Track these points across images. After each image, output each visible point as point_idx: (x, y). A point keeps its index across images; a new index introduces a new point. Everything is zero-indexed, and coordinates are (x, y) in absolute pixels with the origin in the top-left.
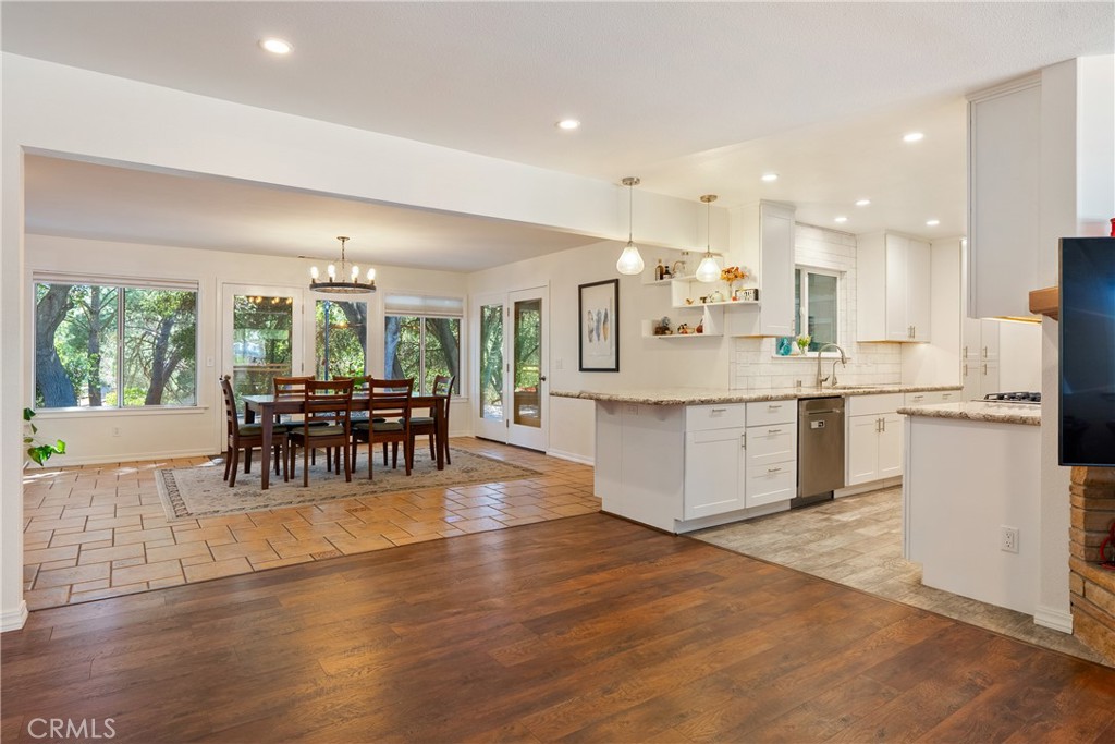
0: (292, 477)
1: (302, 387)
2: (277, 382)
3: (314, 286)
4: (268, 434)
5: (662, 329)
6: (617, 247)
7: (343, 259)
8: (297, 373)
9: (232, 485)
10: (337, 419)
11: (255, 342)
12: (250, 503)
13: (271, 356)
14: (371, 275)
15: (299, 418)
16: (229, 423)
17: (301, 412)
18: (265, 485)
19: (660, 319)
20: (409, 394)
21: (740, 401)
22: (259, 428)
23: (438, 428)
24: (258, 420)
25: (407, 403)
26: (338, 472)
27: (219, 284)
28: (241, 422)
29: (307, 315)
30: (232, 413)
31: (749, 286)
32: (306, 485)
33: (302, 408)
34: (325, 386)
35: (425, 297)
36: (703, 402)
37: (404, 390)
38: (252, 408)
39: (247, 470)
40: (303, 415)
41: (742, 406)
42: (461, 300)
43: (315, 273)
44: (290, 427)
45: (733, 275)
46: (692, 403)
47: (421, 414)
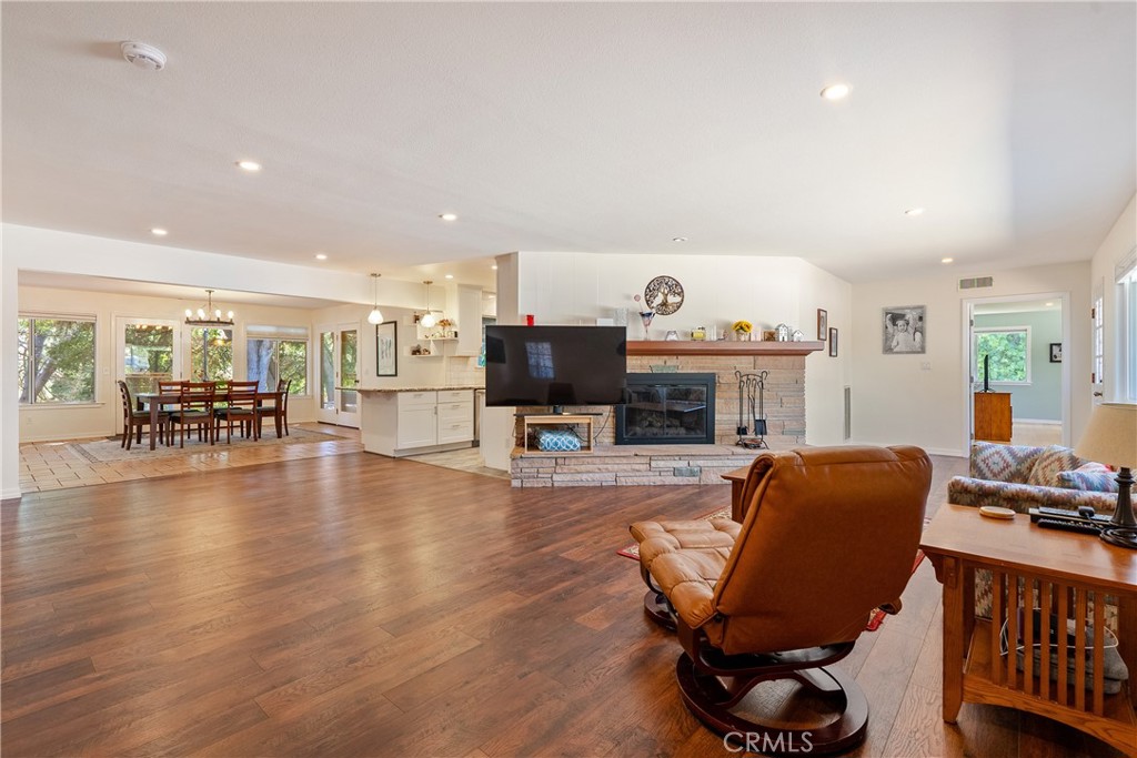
0: (173, 444)
1: (179, 388)
2: (160, 384)
3: (188, 322)
4: (154, 417)
5: (416, 351)
6: (369, 308)
7: (210, 303)
8: (176, 379)
9: (128, 448)
10: (206, 406)
11: (142, 357)
12: (142, 457)
13: (155, 366)
14: (231, 315)
15: (177, 407)
16: (125, 410)
17: (179, 402)
18: (153, 447)
19: (416, 345)
20: (256, 391)
21: (433, 390)
22: (148, 413)
23: (278, 413)
24: (147, 407)
25: (257, 398)
26: (206, 441)
27: (113, 316)
28: (134, 410)
29: (184, 338)
30: (127, 402)
31: (454, 330)
32: (182, 447)
33: (179, 400)
34: (195, 385)
35: (278, 326)
36: (408, 391)
37: (254, 388)
38: (141, 401)
39: (139, 442)
40: (180, 405)
41: (435, 393)
42: (306, 329)
43: (189, 314)
44: (170, 413)
45: (445, 323)
46: (401, 391)
47: (268, 404)
